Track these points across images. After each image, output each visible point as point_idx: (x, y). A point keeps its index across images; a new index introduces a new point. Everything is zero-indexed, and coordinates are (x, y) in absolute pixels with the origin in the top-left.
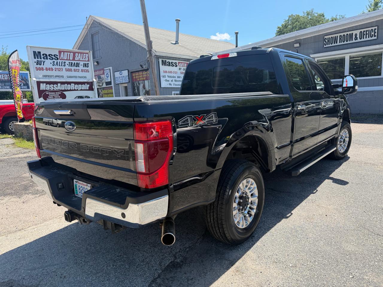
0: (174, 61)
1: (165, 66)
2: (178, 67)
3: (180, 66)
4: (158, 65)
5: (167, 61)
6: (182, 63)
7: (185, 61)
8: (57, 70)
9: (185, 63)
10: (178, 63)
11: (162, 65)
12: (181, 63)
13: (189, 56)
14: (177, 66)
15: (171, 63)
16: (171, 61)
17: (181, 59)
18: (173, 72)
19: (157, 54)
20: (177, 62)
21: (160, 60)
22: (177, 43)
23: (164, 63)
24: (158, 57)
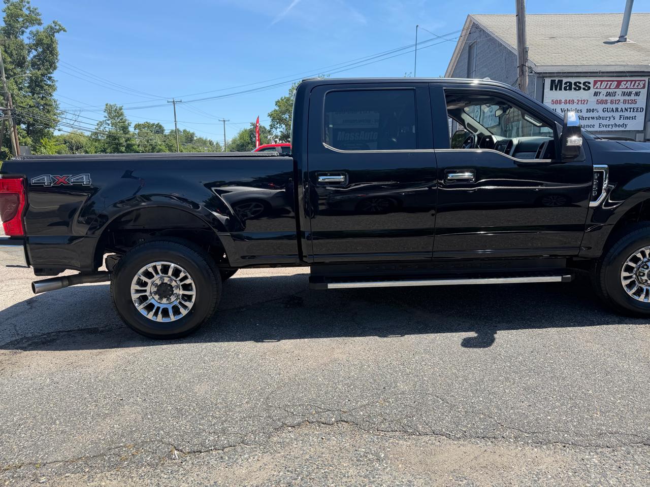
0: (582, 80)
1: (558, 92)
2: (592, 91)
3: (597, 88)
4: (542, 90)
5: (565, 80)
6: (604, 81)
7: (614, 76)
9: (613, 81)
10: (592, 83)
11: (551, 89)
12: (602, 81)
13: (624, 66)
14: (589, 88)
15: (575, 84)
16: (573, 80)
17: (601, 74)
18: (576, 101)
19: (539, 70)
20: (591, 80)
21: (548, 82)
22: (622, 38)
23: (555, 86)
24: (542, 76)
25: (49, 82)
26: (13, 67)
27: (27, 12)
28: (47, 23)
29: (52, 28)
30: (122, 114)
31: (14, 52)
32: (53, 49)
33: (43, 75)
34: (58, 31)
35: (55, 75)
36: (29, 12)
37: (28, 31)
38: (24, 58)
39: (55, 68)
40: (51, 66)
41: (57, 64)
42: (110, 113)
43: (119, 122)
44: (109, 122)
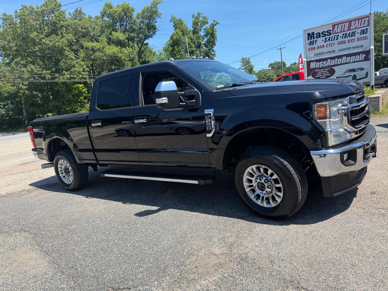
8: (329, 45)
25: (212, 53)
26: (196, 49)
27: (202, 19)
28: (210, 22)
29: (213, 24)
30: (249, 62)
31: (196, 41)
32: (214, 35)
33: (209, 50)
34: (216, 25)
35: (215, 48)
36: (203, 19)
37: (203, 29)
38: (200, 43)
39: (215, 45)
40: (213, 44)
41: (216, 42)
42: (243, 63)
43: (248, 67)
44: (243, 68)
